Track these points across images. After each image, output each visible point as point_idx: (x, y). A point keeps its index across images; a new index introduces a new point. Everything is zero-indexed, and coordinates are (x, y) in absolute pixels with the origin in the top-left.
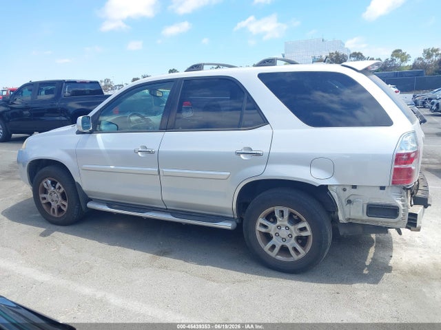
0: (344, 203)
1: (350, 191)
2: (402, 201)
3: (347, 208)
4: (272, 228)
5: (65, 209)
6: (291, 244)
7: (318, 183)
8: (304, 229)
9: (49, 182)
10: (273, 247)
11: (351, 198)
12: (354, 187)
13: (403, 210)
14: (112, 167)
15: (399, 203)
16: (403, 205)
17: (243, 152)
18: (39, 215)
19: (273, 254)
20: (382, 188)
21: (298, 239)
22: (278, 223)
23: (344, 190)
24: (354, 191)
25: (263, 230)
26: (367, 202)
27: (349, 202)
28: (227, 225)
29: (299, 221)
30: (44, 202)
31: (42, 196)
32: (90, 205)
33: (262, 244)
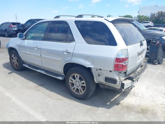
0: (97, 75)
1: (99, 71)
2: (119, 77)
3: (98, 77)
4: (74, 81)
5: (18, 65)
6: (80, 88)
7: (87, 66)
8: (83, 83)
9: (14, 55)
10: (74, 88)
11: (100, 74)
12: (100, 69)
13: (119, 81)
14: (28, 52)
15: (117, 78)
16: (119, 79)
17: (65, 51)
18: (11, 66)
19: (74, 91)
20: (111, 71)
21: (82, 87)
22: (76, 80)
23: (97, 70)
24: (100, 71)
25: (71, 82)
26: (105, 76)
27: (99, 75)
28: (60, 78)
29: (82, 80)
30: (12, 62)
31: (12, 60)
32: (24, 65)
33: (71, 87)
